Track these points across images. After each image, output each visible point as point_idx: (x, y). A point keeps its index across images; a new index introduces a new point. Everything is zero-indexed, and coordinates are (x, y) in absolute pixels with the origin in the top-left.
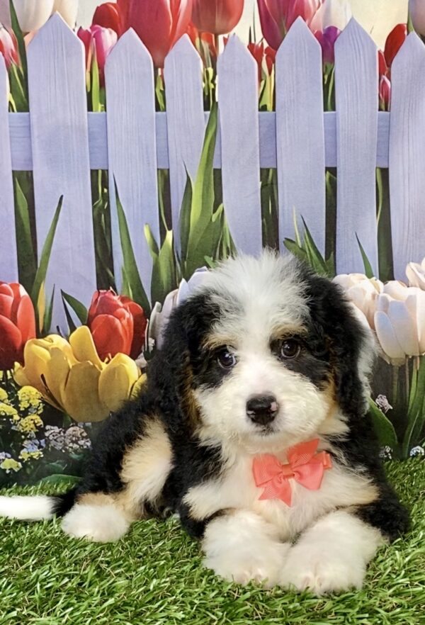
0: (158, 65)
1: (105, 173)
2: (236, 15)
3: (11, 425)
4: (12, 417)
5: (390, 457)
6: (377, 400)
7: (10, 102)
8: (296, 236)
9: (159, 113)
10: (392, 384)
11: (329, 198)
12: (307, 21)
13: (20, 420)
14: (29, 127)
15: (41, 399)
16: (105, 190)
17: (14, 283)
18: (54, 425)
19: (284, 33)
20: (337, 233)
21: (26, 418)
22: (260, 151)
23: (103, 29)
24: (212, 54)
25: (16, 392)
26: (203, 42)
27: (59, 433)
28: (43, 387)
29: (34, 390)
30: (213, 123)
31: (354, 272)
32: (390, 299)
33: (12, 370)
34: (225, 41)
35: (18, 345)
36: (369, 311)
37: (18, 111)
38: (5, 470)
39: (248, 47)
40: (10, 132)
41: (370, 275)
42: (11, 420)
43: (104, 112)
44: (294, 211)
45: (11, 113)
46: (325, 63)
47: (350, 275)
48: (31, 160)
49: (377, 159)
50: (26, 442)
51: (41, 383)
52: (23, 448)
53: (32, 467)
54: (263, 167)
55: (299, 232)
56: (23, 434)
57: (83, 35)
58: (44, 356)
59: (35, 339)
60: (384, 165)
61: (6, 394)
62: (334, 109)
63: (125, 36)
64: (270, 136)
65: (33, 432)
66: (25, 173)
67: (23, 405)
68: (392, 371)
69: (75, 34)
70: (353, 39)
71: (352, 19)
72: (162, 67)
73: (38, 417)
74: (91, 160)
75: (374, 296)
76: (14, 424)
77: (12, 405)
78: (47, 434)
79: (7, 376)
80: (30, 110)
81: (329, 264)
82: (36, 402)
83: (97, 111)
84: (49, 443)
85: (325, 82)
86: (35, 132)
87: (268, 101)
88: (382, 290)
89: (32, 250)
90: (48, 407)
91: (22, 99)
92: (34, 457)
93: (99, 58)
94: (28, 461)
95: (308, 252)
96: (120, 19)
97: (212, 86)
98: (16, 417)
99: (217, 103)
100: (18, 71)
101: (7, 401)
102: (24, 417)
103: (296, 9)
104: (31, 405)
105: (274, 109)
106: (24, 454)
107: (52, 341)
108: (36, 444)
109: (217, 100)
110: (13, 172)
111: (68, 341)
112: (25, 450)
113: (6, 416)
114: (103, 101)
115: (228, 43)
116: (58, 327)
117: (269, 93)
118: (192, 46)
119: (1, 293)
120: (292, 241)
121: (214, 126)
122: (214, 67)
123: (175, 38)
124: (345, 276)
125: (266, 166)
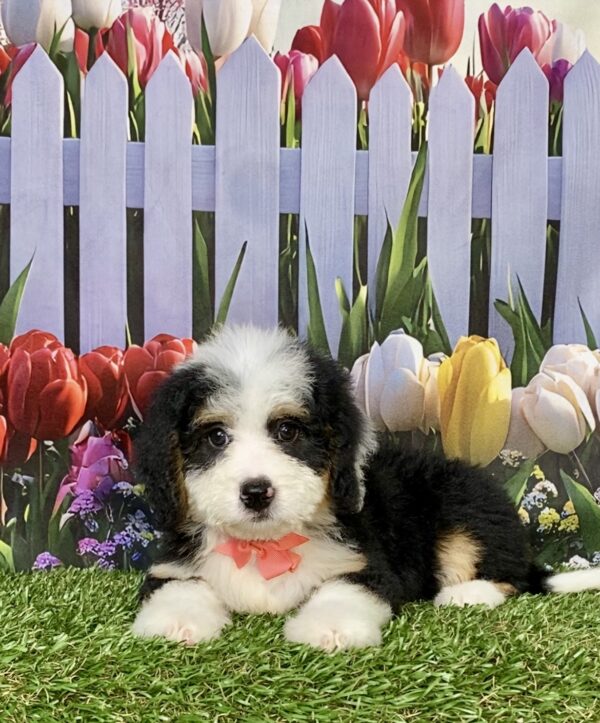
0: (362, 98)
1: (296, 218)
2: (452, 47)
6: (595, 494)
7: (194, 134)
8: (509, 298)
9: (360, 152)
11: (549, 255)
12: (535, 53)
14: (214, 163)
16: (295, 238)
19: (507, 65)
20: (556, 296)
22: (472, 199)
23: (303, 55)
24: (424, 86)
26: (414, 72)
30: (421, 165)
31: (574, 342)
34: (440, 72)
36: (590, 389)
37: (203, 143)
39: (466, 80)
40: (193, 167)
43: (299, 149)
44: (509, 269)
45: (195, 146)
46: (552, 102)
47: (570, 346)
48: (213, 199)
54: (475, 217)
55: (513, 293)
57: (282, 63)
62: (560, 153)
63: (327, 63)
64: (484, 183)
66: (207, 216)
69: (272, 59)
70: (586, 74)
71: (586, 52)
72: (367, 100)
74: (281, 203)
75: (597, 372)
80: (217, 142)
81: (546, 331)
83: (290, 146)
85: (552, 123)
86: (220, 168)
87: (485, 143)
89: (209, 302)
91: (208, 130)
93: (296, 89)
95: (521, 316)
96: (323, 44)
97: (422, 123)
99: (426, 142)
100: (206, 99)
103: (523, 38)
105: (491, 152)
109: (427, 139)
110: (193, 212)
114: (298, 136)
115: (444, 74)
117: (486, 134)
118: (403, 77)
119: (173, 349)
120: (504, 303)
121: (422, 169)
122: (426, 101)
123: (384, 68)
124: (563, 346)
125: (479, 216)
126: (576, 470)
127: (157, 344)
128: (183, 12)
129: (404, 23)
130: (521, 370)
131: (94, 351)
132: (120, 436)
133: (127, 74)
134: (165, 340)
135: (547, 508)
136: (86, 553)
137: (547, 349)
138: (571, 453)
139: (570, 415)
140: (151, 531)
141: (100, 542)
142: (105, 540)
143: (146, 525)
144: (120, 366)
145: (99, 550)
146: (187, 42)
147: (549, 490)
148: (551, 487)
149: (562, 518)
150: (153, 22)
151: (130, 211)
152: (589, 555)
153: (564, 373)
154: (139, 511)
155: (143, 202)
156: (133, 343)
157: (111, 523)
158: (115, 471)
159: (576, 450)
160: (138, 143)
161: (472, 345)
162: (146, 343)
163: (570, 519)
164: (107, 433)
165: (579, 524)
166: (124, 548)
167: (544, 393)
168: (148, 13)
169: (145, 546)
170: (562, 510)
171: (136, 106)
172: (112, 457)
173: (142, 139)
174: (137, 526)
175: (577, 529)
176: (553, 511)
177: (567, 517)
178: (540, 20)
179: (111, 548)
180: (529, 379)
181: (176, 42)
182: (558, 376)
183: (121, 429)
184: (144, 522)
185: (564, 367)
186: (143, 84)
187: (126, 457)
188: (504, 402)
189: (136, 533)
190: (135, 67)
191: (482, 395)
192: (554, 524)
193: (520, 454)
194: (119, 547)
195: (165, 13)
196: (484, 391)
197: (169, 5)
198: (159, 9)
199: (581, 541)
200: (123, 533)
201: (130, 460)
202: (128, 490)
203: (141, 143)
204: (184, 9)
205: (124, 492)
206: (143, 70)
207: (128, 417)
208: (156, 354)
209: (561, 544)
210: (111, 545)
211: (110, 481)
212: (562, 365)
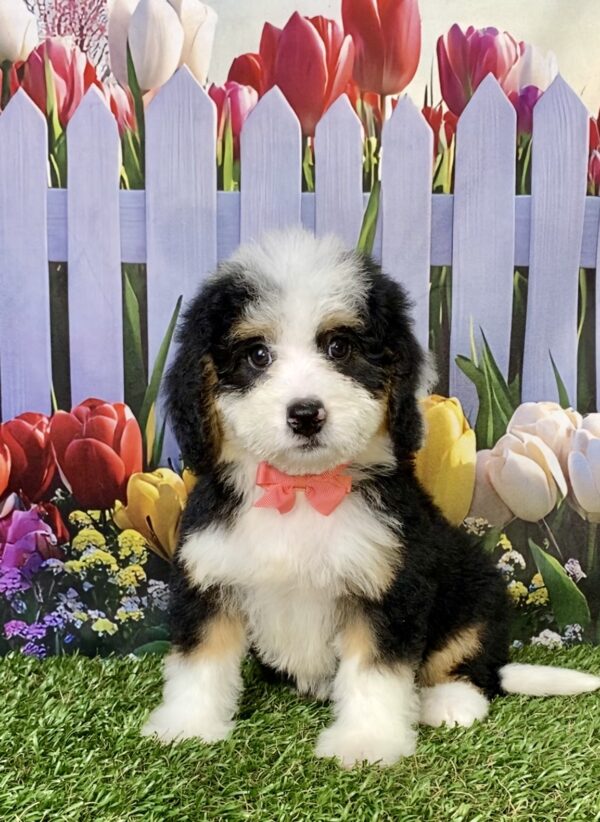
0: (308, 133)
2: (409, 70)
3: (108, 577)
4: (109, 566)
5: (580, 639)
6: (567, 565)
7: (122, 178)
8: (472, 354)
9: (306, 194)
10: (588, 546)
11: (516, 306)
12: (500, 80)
13: (118, 571)
14: (144, 210)
15: (146, 546)
17: (118, 402)
18: (159, 580)
19: (469, 93)
20: (525, 350)
21: (127, 569)
22: (431, 244)
23: (241, 86)
24: (376, 119)
25: (116, 537)
26: (365, 104)
27: (165, 590)
28: (148, 531)
29: (137, 535)
30: (373, 209)
31: (544, 400)
32: (590, 436)
33: (112, 510)
34: (394, 103)
35: (121, 479)
36: (561, 451)
37: (132, 187)
38: (97, 632)
39: (423, 111)
40: (121, 215)
41: (565, 405)
42: (107, 570)
43: (238, 192)
44: (472, 322)
45: (123, 190)
46: (520, 134)
47: (540, 403)
48: (144, 250)
49: (581, 258)
50: (124, 599)
51: (145, 527)
52: (121, 605)
53: (131, 630)
54: (434, 264)
55: (477, 348)
56: (122, 588)
57: (217, 95)
58: (151, 494)
59: (141, 473)
60: (590, 265)
61: (103, 538)
62: (529, 191)
63: (267, 96)
64: (445, 225)
65: (133, 587)
66: (137, 268)
67: (124, 553)
68: (588, 528)
69: (206, 92)
70: (558, 103)
71: (558, 77)
72: (313, 135)
73: (141, 569)
74: (218, 251)
75: (569, 432)
76: (112, 576)
77: (110, 552)
78: (150, 590)
79: (105, 517)
80: (147, 186)
81: (513, 389)
82: (139, 550)
83: (228, 189)
84: (152, 602)
85: (520, 158)
86: (151, 214)
87: (444, 181)
88: (580, 425)
89: (142, 361)
90: (153, 556)
91: (137, 174)
92: (134, 618)
93: (234, 123)
94: (125, 623)
95: (486, 372)
96: (262, 74)
97: (374, 160)
98: (115, 567)
99: (379, 182)
100: (134, 138)
101: (104, 547)
102: (124, 567)
103: (487, 63)
104: (133, 553)
105: (452, 191)
106: (121, 614)
107: (162, 477)
108: (136, 602)
109: (380, 178)
110: (123, 264)
111: (181, 477)
112: (122, 609)
113: (102, 566)
114: (237, 177)
115: (398, 107)
117: (446, 171)
118: (352, 109)
119: (104, 415)
120: (466, 359)
121: (374, 213)
122: (378, 136)
123: (331, 99)
124: (532, 404)
125: (438, 263)
126: (546, 539)
127: (85, 410)
128: (106, 41)
129: (353, 47)
130: (487, 430)
131: (16, 418)
132: (48, 509)
133: (46, 114)
134: (94, 405)
135: (514, 582)
136: (13, 637)
137: (515, 407)
138: (541, 521)
139: (539, 479)
140: (85, 610)
141: (29, 624)
142: (34, 622)
143: (80, 604)
144: (46, 434)
145: (28, 633)
146: (112, 75)
147: (516, 561)
148: (519, 558)
149: (530, 591)
150: (73, 53)
151: (52, 265)
152: (560, 629)
153: (534, 434)
154: (71, 589)
155: (67, 256)
156: (59, 408)
157: (40, 603)
158: (42, 546)
159: (545, 517)
160: (60, 190)
161: (432, 405)
162: (73, 409)
163: (539, 592)
164: (34, 506)
165: (549, 597)
166: (55, 630)
167: (512, 456)
168: (68, 43)
169: (78, 627)
170: (530, 583)
171: (57, 147)
172: (39, 532)
173: (64, 185)
174: (70, 605)
175: (547, 602)
176: (520, 584)
177: (535, 590)
178: (507, 44)
179: (41, 631)
180: (495, 441)
181: (100, 74)
182: (527, 437)
183: (48, 501)
184: (77, 601)
185: (534, 428)
186: (64, 123)
187: (55, 531)
188: (468, 466)
189: (68, 613)
190: (55, 104)
191: (443, 458)
192: (521, 597)
193: (486, 522)
194: (50, 629)
195: (86, 43)
196: (446, 454)
197: (90, 33)
198: (79, 38)
199: (551, 615)
200: (55, 614)
201: (60, 535)
202: (58, 567)
203: (64, 190)
204: (107, 37)
205: (54, 570)
206: (64, 107)
207: (56, 489)
208: (85, 420)
209: (530, 618)
210: (41, 628)
211: (38, 558)
212: (531, 425)
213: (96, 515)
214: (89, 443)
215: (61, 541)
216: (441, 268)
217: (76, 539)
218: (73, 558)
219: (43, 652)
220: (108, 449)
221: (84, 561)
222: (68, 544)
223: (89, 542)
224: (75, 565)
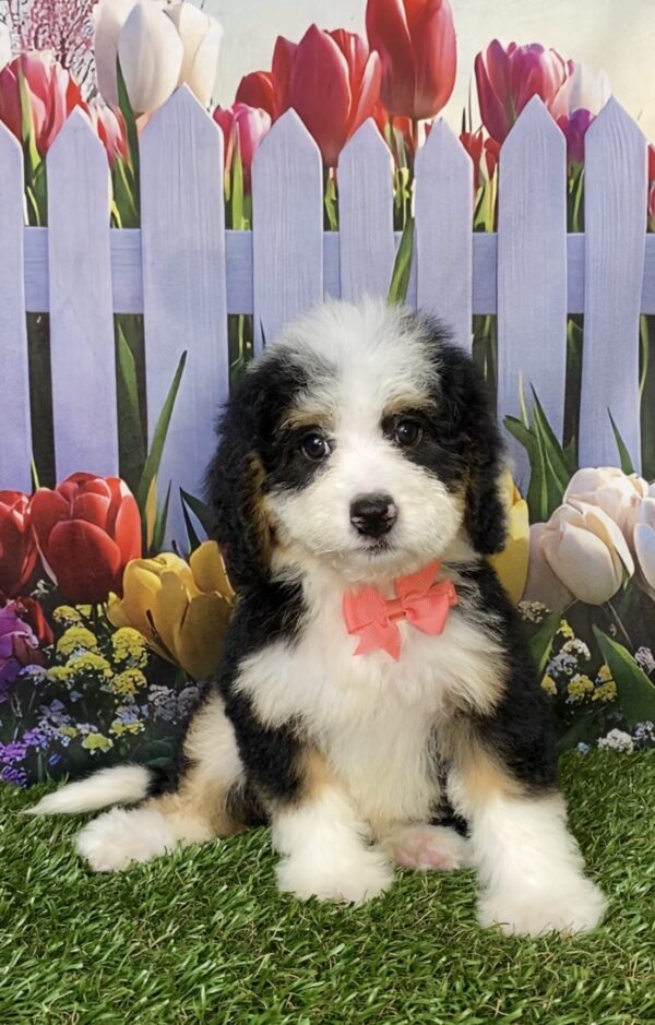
0: (330, 163)
1: (249, 320)
2: (443, 92)
3: (100, 685)
4: (101, 672)
5: (653, 739)
6: (637, 654)
7: (113, 214)
8: (522, 413)
9: (328, 233)
11: (571, 359)
12: (547, 103)
13: (113, 676)
14: (140, 251)
15: (145, 646)
16: (249, 345)
17: (112, 477)
18: (162, 685)
19: (512, 117)
20: (582, 408)
21: (123, 674)
22: (473, 290)
23: (251, 109)
24: (408, 147)
25: (110, 637)
26: (395, 130)
27: (170, 696)
28: (148, 628)
29: (135, 634)
30: (406, 250)
31: (605, 465)
33: (105, 605)
34: (428, 128)
35: (116, 567)
36: (625, 522)
37: (125, 225)
38: (89, 750)
39: (461, 138)
40: (112, 257)
41: (628, 471)
42: (100, 676)
43: (249, 231)
44: (521, 377)
45: (114, 229)
46: (570, 162)
47: (599, 469)
48: (141, 299)
49: (642, 302)
50: (120, 709)
51: (146, 623)
52: (116, 717)
53: (129, 746)
54: (476, 313)
55: (527, 406)
56: (116, 697)
57: (222, 118)
58: (151, 584)
59: (140, 559)
60: (652, 312)
61: (94, 638)
62: (582, 229)
63: (281, 120)
64: (488, 268)
65: (131, 695)
66: (132, 318)
67: (119, 656)
69: (210, 116)
70: (612, 129)
71: (611, 100)
72: (335, 166)
73: (140, 673)
74: (228, 300)
75: (634, 501)
76: (105, 683)
77: (103, 655)
78: (151, 698)
79: (97, 612)
80: (142, 226)
81: (568, 452)
82: (137, 651)
83: (238, 228)
84: (154, 710)
85: (571, 190)
86: (148, 257)
87: (487, 218)
88: (646, 493)
89: (140, 430)
90: (154, 658)
91: (131, 211)
92: (132, 731)
93: (243, 152)
94: (121, 738)
95: (538, 434)
96: (276, 95)
97: (406, 195)
98: (108, 673)
99: (413, 219)
100: (126, 169)
101: (96, 649)
102: (119, 673)
103: (532, 83)
104: (130, 655)
105: (495, 229)
106: (117, 727)
107: (165, 563)
108: (134, 712)
109: (413, 215)
110: (115, 315)
111: (188, 562)
112: (118, 721)
113: (93, 671)
114: (249, 214)
115: (432, 132)
116: (174, 542)
117: (488, 205)
118: (380, 135)
119: (94, 492)
120: (516, 420)
121: (408, 254)
122: (410, 166)
123: (355, 125)
124: (591, 470)
125: (481, 312)
126: (613, 625)
127: (73, 486)
128: (91, 56)
129: (380, 65)
130: (540, 500)
132: (28, 605)
133: (21, 139)
134: (83, 481)
135: (578, 675)
137: (571, 474)
138: (606, 604)
139: (602, 556)
140: (73, 725)
141: (5, 744)
142: (11, 741)
143: (67, 718)
144: (25, 515)
145: (4, 755)
146: (99, 95)
147: (580, 651)
148: (583, 647)
149: (596, 686)
150: (53, 70)
151: (31, 316)
152: (631, 729)
153: (594, 504)
154: (55, 701)
155: (48, 305)
156: (41, 485)
157: (19, 718)
158: (21, 650)
159: (610, 600)
160: (39, 228)
162: (58, 485)
163: (606, 686)
164: (10, 602)
165: (617, 692)
166: (38, 749)
167: (570, 529)
168: (46, 58)
169: (66, 745)
170: (597, 676)
171: (35, 180)
172: (17, 633)
173: (44, 223)
174: (54, 719)
175: (615, 697)
176: (585, 678)
177: (602, 684)
178: (553, 61)
179: (20, 751)
180: (550, 512)
181: (85, 95)
182: (586, 508)
183: (28, 596)
184: (64, 714)
185: (593, 497)
186: (43, 152)
187: (36, 632)
188: (520, 542)
189: (53, 729)
190: (32, 130)
192: (586, 693)
193: (543, 606)
194: (31, 749)
195: (68, 58)
197: (73, 47)
198: (60, 53)
199: (620, 712)
200: (36, 730)
201: (42, 636)
202: (40, 674)
203: (43, 228)
204: (93, 52)
205: (35, 678)
206: (42, 133)
207: (37, 581)
208: (72, 498)
209: (597, 717)
210: (20, 748)
211: (15, 664)
212: (590, 494)
213: (86, 610)
214: (78, 526)
215: (44, 643)
216: (484, 317)
217: (62, 641)
218: (57, 664)
219: (23, 777)
220: (101, 532)
221: (72, 667)
222: (52, 646)
223: (78, 643)
224: (60, 672)
